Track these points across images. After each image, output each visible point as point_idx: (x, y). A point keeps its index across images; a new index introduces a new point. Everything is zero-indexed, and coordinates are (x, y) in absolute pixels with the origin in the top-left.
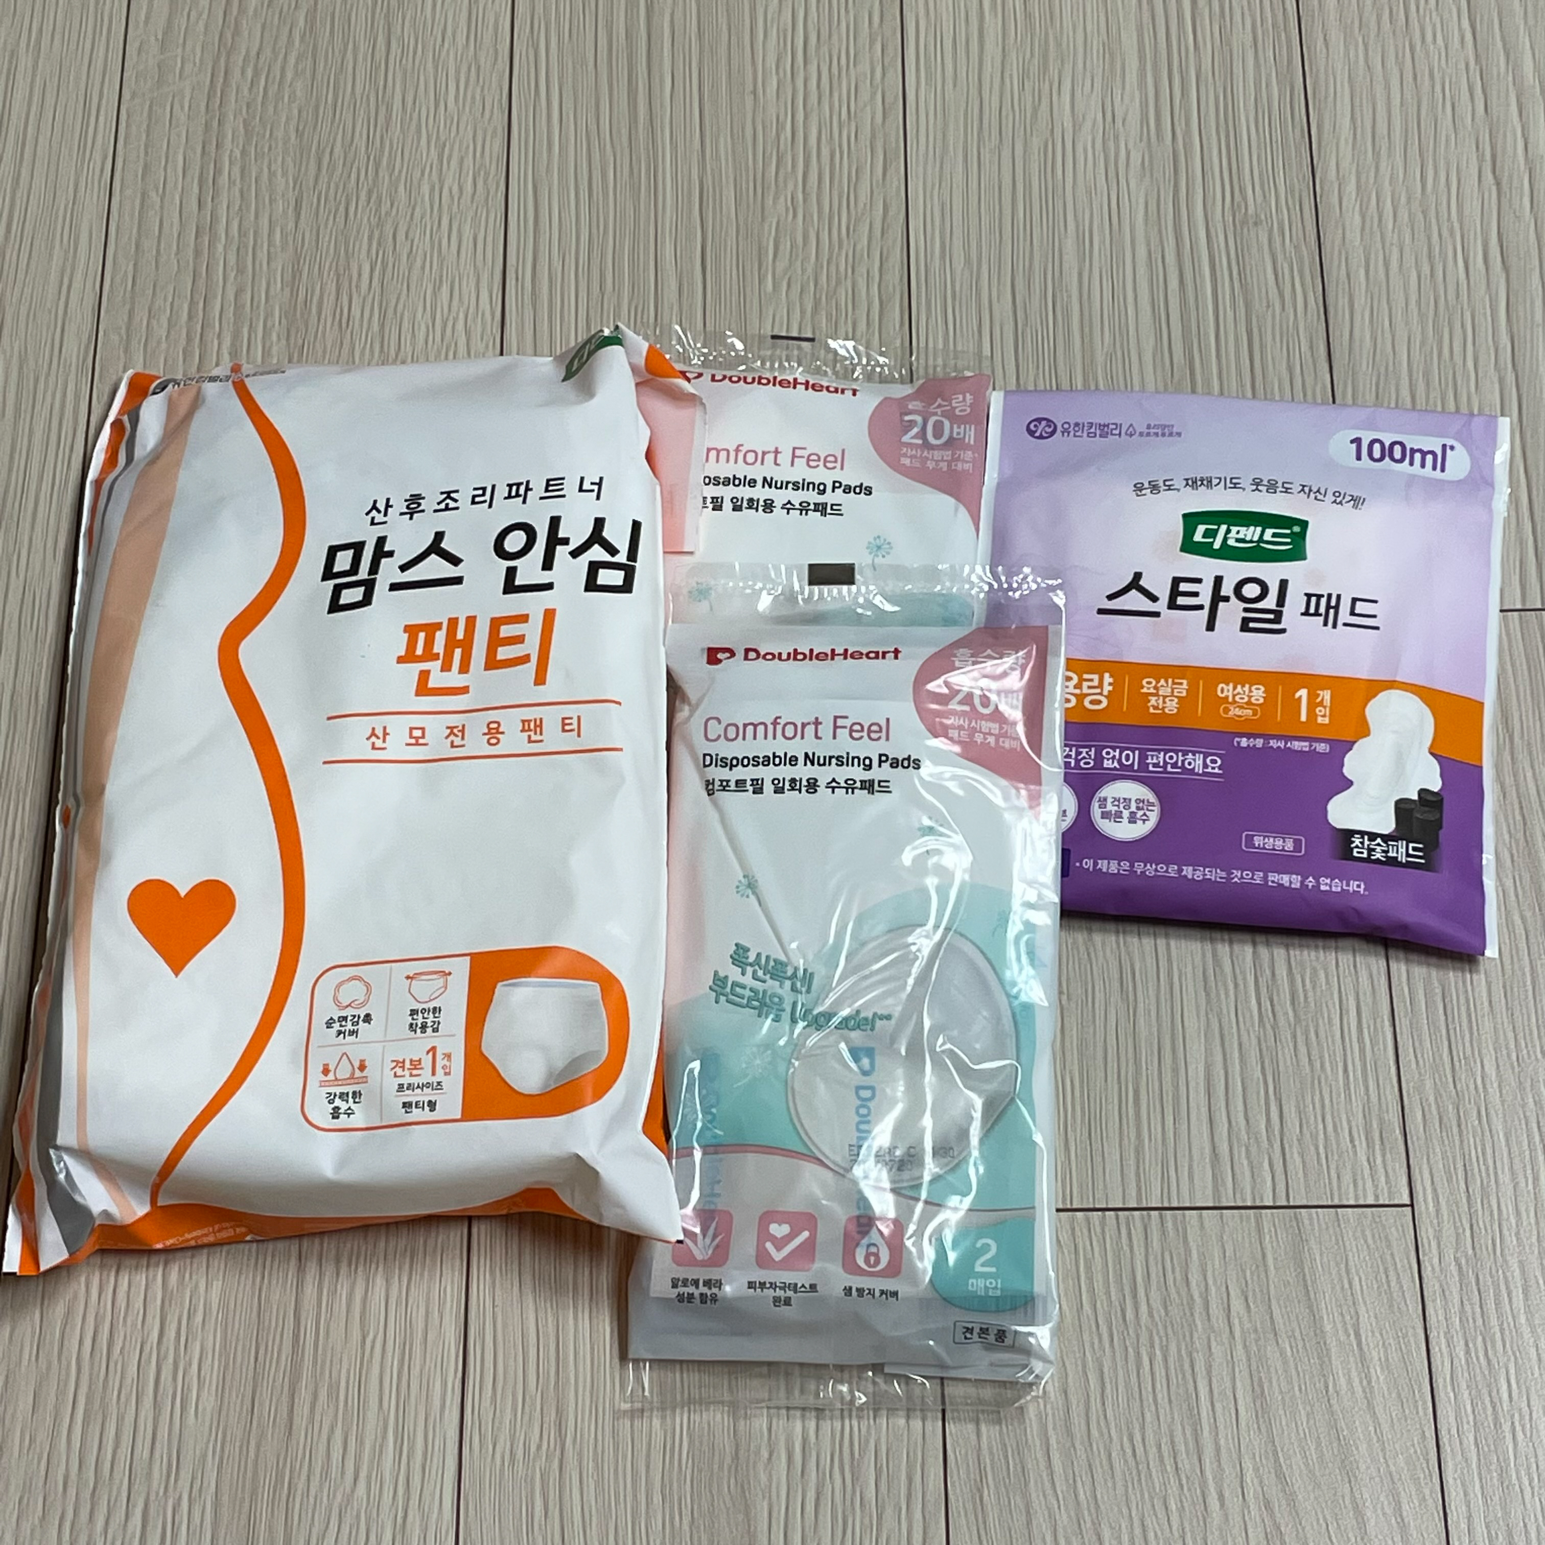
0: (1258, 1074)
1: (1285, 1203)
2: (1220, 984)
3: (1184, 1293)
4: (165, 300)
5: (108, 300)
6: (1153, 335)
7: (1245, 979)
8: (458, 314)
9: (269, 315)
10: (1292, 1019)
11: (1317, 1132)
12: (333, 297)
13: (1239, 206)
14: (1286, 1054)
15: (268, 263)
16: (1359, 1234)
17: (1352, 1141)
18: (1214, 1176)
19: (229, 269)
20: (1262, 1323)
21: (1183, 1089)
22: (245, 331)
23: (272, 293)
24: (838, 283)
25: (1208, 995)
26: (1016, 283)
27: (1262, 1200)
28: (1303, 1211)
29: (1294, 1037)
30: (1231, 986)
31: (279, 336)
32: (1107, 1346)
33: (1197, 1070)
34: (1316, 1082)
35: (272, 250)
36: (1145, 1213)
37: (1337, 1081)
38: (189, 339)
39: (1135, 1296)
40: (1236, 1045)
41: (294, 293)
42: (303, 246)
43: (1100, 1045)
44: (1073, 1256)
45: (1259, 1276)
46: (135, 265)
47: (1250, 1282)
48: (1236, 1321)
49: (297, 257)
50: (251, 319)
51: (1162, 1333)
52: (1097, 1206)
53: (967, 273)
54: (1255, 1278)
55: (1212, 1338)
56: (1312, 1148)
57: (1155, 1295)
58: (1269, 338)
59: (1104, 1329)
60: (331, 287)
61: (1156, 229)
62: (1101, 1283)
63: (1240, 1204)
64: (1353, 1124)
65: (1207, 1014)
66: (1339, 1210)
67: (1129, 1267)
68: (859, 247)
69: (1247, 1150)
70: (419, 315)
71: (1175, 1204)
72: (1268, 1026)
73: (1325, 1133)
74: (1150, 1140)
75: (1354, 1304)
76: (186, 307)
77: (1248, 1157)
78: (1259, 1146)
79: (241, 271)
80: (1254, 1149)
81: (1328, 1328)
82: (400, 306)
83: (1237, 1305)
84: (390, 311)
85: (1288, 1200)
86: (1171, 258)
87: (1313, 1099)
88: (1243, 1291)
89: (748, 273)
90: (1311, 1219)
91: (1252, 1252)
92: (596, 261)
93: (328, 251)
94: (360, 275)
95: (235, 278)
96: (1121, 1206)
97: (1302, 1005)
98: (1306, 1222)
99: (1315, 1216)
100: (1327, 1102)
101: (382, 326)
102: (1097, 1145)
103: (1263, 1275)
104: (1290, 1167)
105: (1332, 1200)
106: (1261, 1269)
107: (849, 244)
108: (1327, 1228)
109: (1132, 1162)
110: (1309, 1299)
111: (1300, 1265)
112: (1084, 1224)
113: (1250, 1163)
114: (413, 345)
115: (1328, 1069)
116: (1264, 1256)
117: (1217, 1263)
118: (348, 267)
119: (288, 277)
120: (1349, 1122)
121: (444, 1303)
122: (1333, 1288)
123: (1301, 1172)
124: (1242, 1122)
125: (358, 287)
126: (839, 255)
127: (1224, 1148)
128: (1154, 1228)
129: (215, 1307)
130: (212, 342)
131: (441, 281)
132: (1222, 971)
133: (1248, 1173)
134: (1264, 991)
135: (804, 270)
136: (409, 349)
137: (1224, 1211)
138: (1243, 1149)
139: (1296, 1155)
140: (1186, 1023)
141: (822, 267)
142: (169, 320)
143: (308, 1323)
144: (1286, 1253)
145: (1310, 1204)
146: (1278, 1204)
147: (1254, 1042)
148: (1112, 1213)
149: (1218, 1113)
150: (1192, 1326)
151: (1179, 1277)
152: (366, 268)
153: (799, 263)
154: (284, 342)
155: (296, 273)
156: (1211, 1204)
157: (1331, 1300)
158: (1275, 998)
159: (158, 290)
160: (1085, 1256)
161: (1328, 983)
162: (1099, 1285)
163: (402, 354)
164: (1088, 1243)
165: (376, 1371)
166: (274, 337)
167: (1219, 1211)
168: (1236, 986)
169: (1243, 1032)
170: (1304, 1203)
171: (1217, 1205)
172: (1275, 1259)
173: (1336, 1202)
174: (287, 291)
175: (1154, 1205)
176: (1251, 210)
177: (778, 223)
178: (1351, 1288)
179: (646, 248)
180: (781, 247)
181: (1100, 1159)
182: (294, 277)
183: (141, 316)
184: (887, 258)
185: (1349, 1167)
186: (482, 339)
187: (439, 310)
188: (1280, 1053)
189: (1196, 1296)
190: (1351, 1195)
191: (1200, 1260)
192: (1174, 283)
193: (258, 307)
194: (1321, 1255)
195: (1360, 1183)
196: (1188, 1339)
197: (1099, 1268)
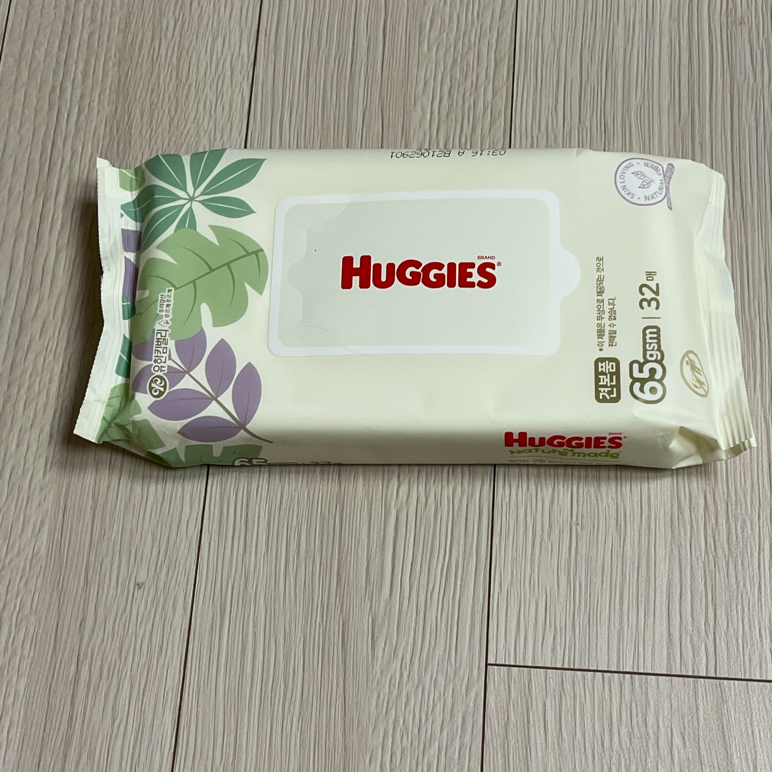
0: (702, 587)
1: (713, 675)
2: (681, 526)
3: (643, 730)
4: (45, 37)
5: (9, 35)
6: (669, 92)
7: (697, 523)
8: (227, 56)
9: (108, 50)
10: (727, 553)
11: (738, 629)
12: (149, 40)
13: (731, 12)
14: (721, 576)
15: (111, 17)
16: (760, 699)
17: (761, 636)
18: (668, 654)
19: (86, 18)
20: (693, 755)
21: (652, 593)
22: (93, 60)
23: (112, 36)
24: (469, 48)
25: (673, 532)
26: (583, 54)
27: (698, 673)
28: (725, 681)
29: (728, 564)
30: (688, 527)
31: (114, 65)
32: (590, 762)
33: (662, 582)
34: (740, 595)
35: (114, 9)
36: (621, 675)
37: (753, 595)
38: (58, 63)
39: (611, 731)
40: (689, 567)
41: (125, 38)
42: (133, 7)
43: (600, 560)
44: (572, 701)
45: (693, 723)
46: (28, 13)
47: (687, 726)
48: (676, 753)
49: (129, 14)
50: (97, 53)
51: (627, 756)
52: (590, 668)
53: (552, 47)
54: (690, 724)
55: (660, 763)
56: (734, 640)
57: (624, 730)
58: (745, 98)
59: (589, 750)
60: (149, 34)
61: (676, 24)
62: (589, 719)
63: (684, 673)
64: (762, 625)
65: (671, 545)
66: (749, 683)
67: (608, 709)
68: (484, 27)
69: (691, 638)
70: (202, 56)
71: (641, 671)
72: (711, 556)
73: (743, 630)
74: (628, 627)
75: (754, 746)
76: (57, 43)
77: (691, 642)
78: (699, 636)
79: (93, 20)
80: (695, 639)
81: (736, 761)
82: (191, 48)
83: (677, 740)
84: (184, 52)
85: (716, 673)
86: (684, 44)
87: (737, 608)
88: (681, 732)
89: (412, 39)
90: (730, 688)
91: (690, 707)
92: (316, 25)
93: (149, 11)
94: (167, 27)
95: (89, 26)
96: (606, 669)
97: (734, 543)
98: (727, 689)
99: (732, 685)
100: (746, 609)
101: (179, 61)
102: (593, 628)
103: (695, 723)
104: (719, 651)
105: (745, 675)
106: (695, 718)
107: (478, 23)
108: (740, 695)
109: (615, 640)
110: (725, 741)
111: (720, 717)
112: (581, 680)
113: (693, 647)
114: (197, 74)
115: (749, 588)
116: (697, 709)
117: (666, 712)
118: (160, 22)
119: (123, 26)
120: (759, 624)
121: (167, 701)
122: (742, 735)
123: (725, 656)
124: (690, 619)
125: (165, 35)
126: (471, 31)
127: (676, 635)
128: (626, 685)
129: (22, 693)
130: (72, 66)
131: (218, 34)
132: (683, 517)
133: (690, 654)
134: (709, 532)
135: (448, 39)
136: (194, 77)
137: (673, 678)
138: (689, 637)
139: (723, 644)
140: (657, 551)
141: (460, 38)
142: (46, 50)
143: (79, 708)
144: (712, 709)
145: (730, 677)
146: (709, 675)
147: (701, 565)
148: (600, 673)
149: (674, 612)
150: (647, 752)
151: (640, 720)
152: (172, 23)
153: (445, 34)
154: (116, 68)
155: (128, 25)
156: (665, 672)
157: (739, 743)
158: (717, 537)
159: (41, 30)
160: (580, 702)
161: (752, 529)
162: (588, 721)
163: (190, 80)
164: (583, 693)
165: (119, 743)
166: (111, 64)
167: (670, 677)
168: (692, 527)
169: (694, 559)
170: (726, 676)
171: (669, 673)
172: (705, 713)
173: (747, 677)
174: (121, 35)
175: (627, 670)
176: (739, 14)
177: (434, 8)
178: (753, 736)
179: (349, 19)
180: (434, 24)
181: (594, 636)
182: (126, 27)
183: (29, 47)
184: (502, 34)
185: (757, 654)
186: (241, 73)
187: (215, 52)
188: (717, 574)
189: (651, 732)
190: (758, 673)
191: (655, 709)
192: (685, 60)
193: (102, 44)
194: (735, 712)
195: (764, 666)
196: (643, 762)
197: (589, 710)
